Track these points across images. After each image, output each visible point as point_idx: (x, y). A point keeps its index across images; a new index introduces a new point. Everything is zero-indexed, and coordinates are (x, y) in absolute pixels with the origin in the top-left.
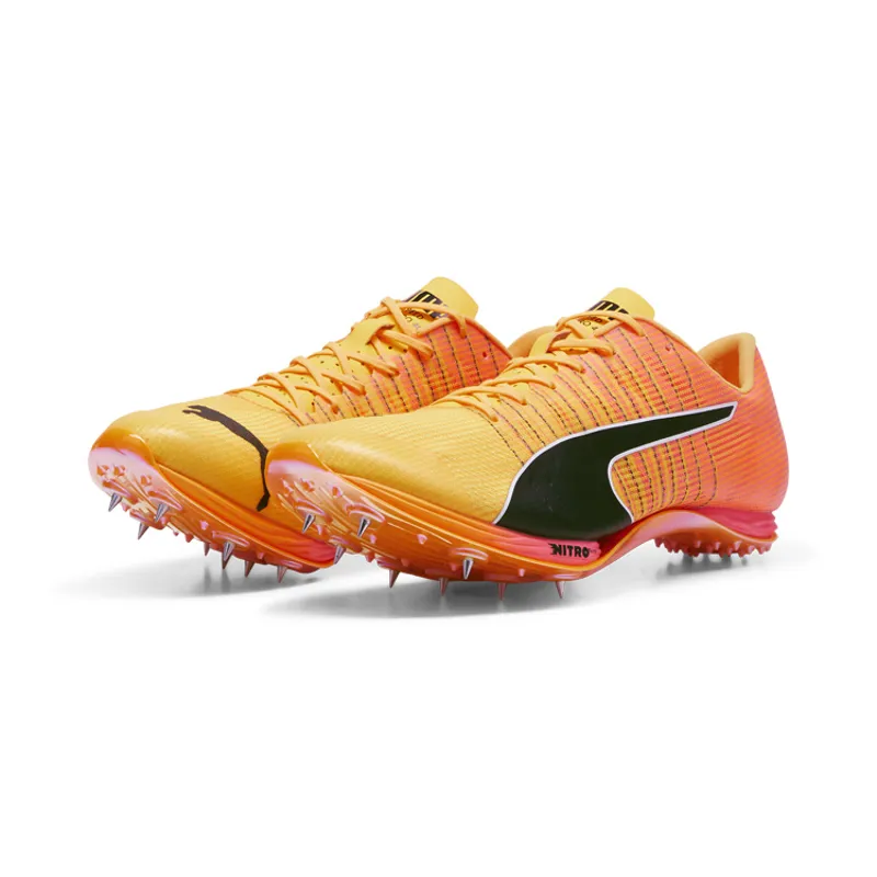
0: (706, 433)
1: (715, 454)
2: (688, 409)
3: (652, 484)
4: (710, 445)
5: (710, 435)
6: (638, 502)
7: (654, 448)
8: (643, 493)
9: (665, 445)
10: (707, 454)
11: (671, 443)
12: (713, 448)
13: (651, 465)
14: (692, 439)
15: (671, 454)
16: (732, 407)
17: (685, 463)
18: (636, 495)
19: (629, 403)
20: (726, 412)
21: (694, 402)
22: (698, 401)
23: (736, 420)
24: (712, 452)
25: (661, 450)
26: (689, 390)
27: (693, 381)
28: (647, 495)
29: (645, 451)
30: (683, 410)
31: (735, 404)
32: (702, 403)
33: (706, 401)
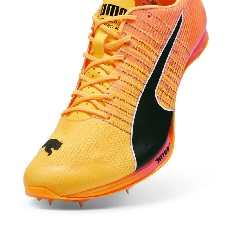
0: (178, 39)
2: (168, 37)
7: (164, 72)
8: (171, 95)
11: (168, 62)
12: (182, 42)
13: (167, 81)
14: (174, 49)
15: (170, 67)
17: (177, 63)
18: (170, 99)
19: (149, 60)
21: (169, 32)
24: (183, 44)
25: (166, 70)
26: (166, 28)
27: (165, 23)
30: (166, 41)
31: (182, 13)
32: (172, 28)
33: (173, 25)
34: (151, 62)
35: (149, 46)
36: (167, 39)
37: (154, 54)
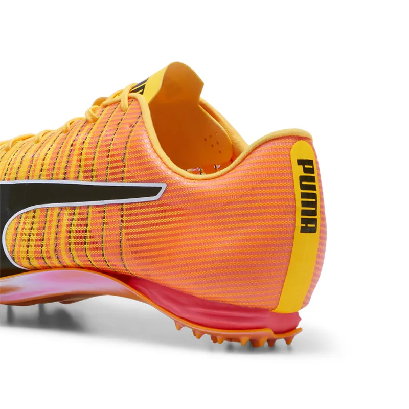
0: (125, 207)
1: (127, 228)
2: (113, 180)
3: (45, 237)
4: (125, 219)
5: (128, 209)
6: (25, 249)
7: (61, 208)
8: (32, 243)
9: (74, 208)
10: (119, 225)
11: (80, 207)
12: (127, 222)
13: (51, 221)
14: (106, 209)
15: (76, 217)
16: (160, 188)
17: (88, 228)
18: (25, 243)
19: (64, 164)
20: (154, 191)
21: (120, 176)
22: (125, 175)
23: (163, 202)
24: (124, 225)
25: (68, 211)
26: (120, 164)
27: (127, 156)
28: (36, 246)
29: (52, 209)
30: (106, 181)
31: (163, 186)
32: (128, 178)
33: (133, 177)
34: (62, 171)
35: (84, 151)
36: (109, 181)
37: (77, 169)
